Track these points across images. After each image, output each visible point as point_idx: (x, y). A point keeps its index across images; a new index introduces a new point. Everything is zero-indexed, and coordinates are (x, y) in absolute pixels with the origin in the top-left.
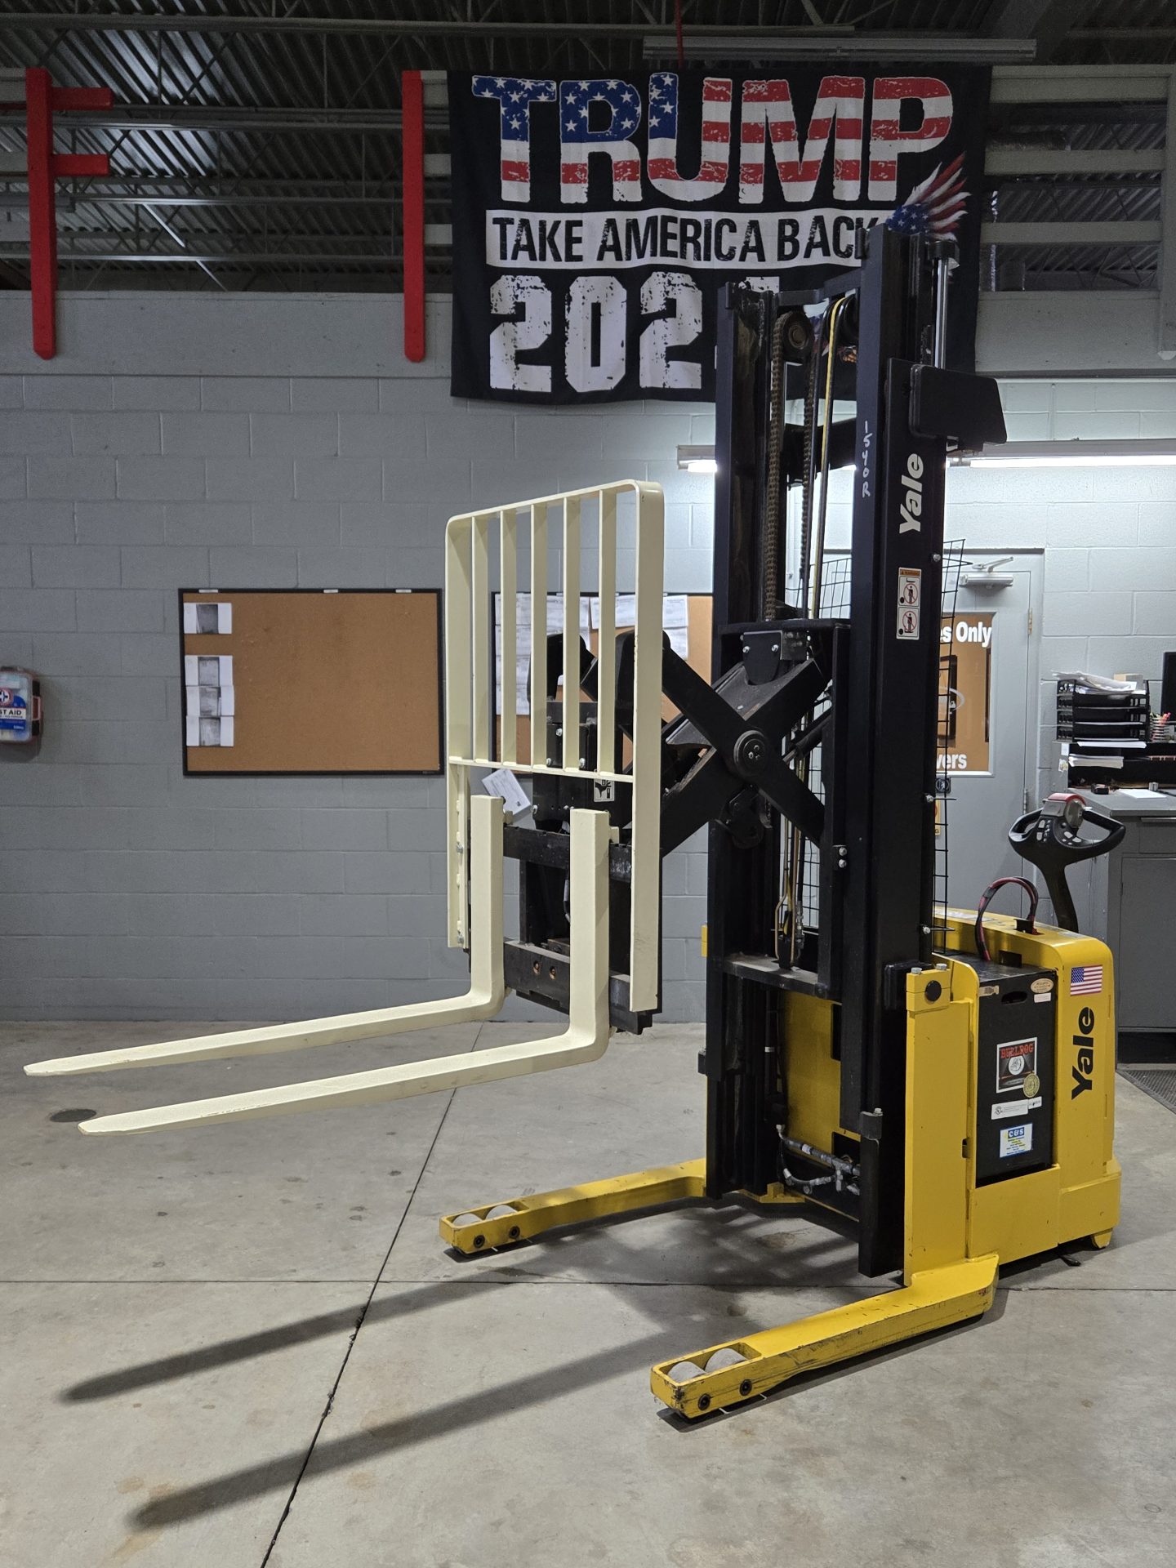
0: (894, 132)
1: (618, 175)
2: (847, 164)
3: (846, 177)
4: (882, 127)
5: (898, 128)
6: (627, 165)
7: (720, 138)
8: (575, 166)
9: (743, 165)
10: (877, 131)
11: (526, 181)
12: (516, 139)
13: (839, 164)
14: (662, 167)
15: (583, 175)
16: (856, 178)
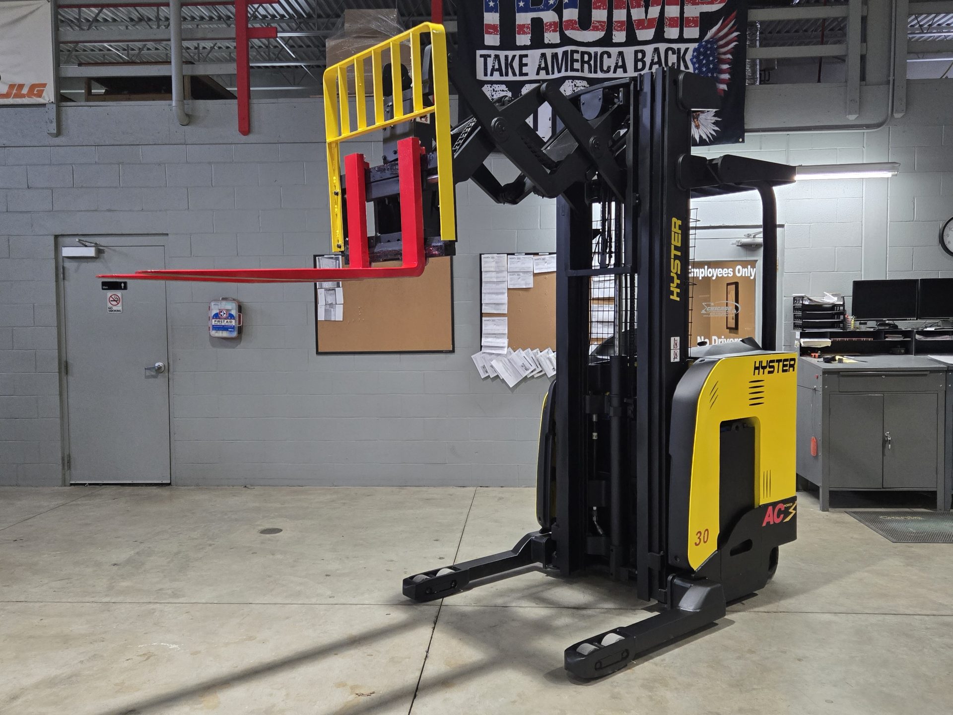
1: (547, 29)
2: (672, 19)
3: (671, 26)
6: (551, 24)
7: (602, 7)
8: (524, 25)
9: (615, 21)
11: (497, 34)
12: (492, 12)
13: (667, 19)
14: (571, 24)
15: (528, 30)
16: (677, 27)
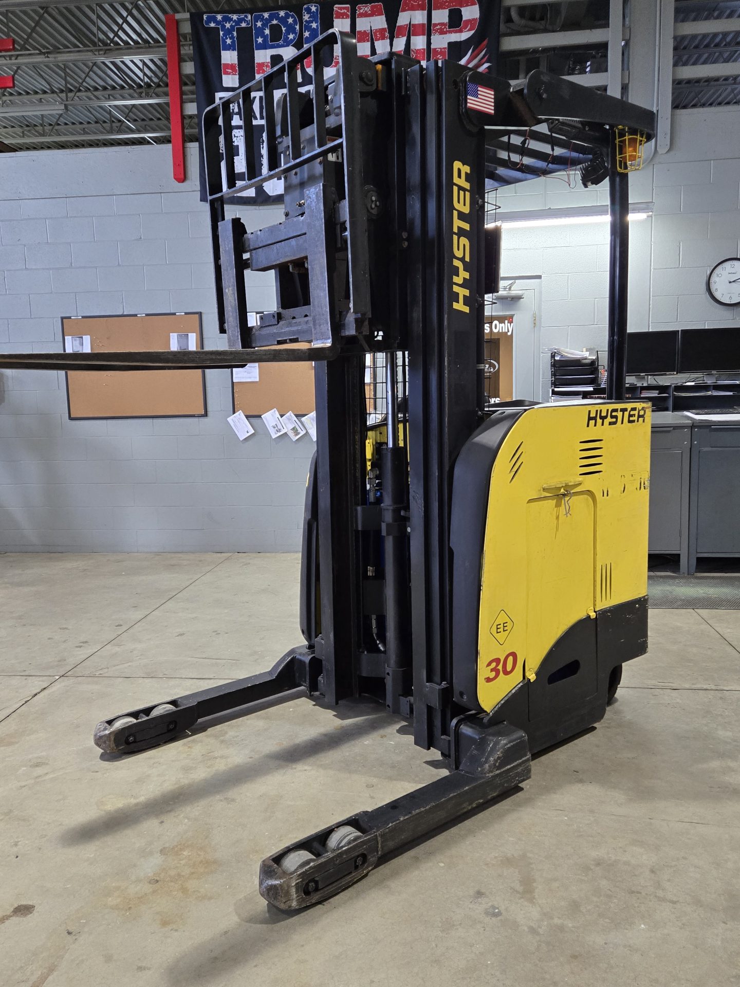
0: (445, 30)
2: (418, 51)
4: (438, 27)
5: (447, 27)
8: (263, 64)
10: (435, 30)
11: (236, 75)
12: (229, 50)
13: (414, 51)
15: (267, 67)
